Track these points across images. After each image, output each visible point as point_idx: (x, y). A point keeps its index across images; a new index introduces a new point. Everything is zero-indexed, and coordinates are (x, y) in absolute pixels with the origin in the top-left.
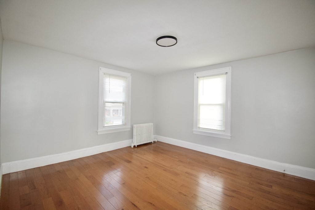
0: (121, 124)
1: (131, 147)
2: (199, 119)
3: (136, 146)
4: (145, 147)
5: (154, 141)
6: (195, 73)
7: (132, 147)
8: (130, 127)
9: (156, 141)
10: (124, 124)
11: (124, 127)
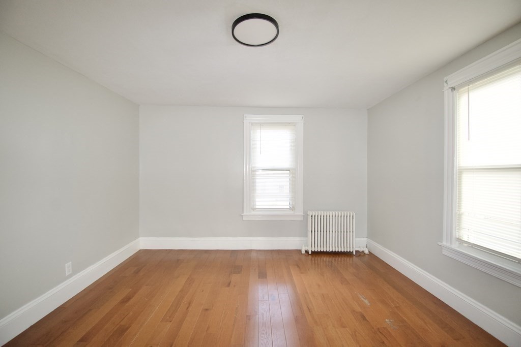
0: (288, 207)
1: (300, 251)
2: (460, 215)
3: (310, 253)
4: (326, 259)
5: (356, 251)
6: (445, 79)
7: (303, 252)
8: (302, 214)
9: (367, 252)
10: (292, 208)
11: (292, 213)
